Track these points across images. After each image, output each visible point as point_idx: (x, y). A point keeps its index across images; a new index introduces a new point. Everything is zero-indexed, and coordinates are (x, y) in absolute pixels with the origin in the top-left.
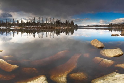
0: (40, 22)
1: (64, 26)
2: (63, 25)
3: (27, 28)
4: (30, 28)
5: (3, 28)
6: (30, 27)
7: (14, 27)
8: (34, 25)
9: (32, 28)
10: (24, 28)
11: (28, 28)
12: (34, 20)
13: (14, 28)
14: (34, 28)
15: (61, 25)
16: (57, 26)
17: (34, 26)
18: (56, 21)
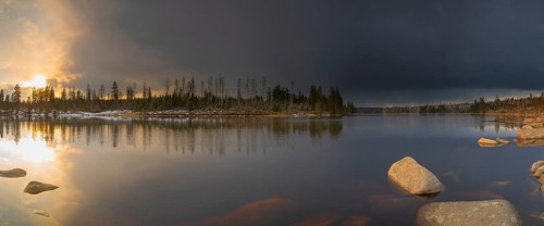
0: (214, 93)
1: (302, 109)
2: (300, 107)
3: (163, 116)
4: (177, 116)
5: (74, 115)
6: (176, 112)
7: (115, 112)
8: (191, 105)
9: (185, 116)
10: (153, 115)
11: (168, 116)
12: (192, 86)
13: (116, 115)
14: (191, 116)
15: (291, 105)
16: (277, 109)
17: (191, 108)
18: (272, 90)
